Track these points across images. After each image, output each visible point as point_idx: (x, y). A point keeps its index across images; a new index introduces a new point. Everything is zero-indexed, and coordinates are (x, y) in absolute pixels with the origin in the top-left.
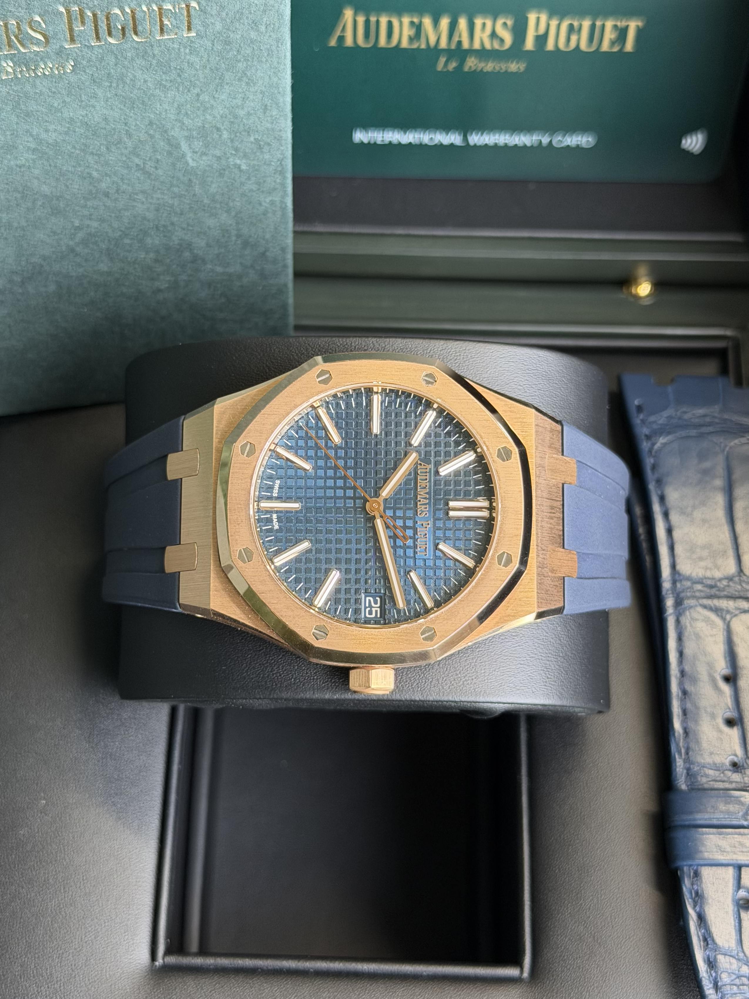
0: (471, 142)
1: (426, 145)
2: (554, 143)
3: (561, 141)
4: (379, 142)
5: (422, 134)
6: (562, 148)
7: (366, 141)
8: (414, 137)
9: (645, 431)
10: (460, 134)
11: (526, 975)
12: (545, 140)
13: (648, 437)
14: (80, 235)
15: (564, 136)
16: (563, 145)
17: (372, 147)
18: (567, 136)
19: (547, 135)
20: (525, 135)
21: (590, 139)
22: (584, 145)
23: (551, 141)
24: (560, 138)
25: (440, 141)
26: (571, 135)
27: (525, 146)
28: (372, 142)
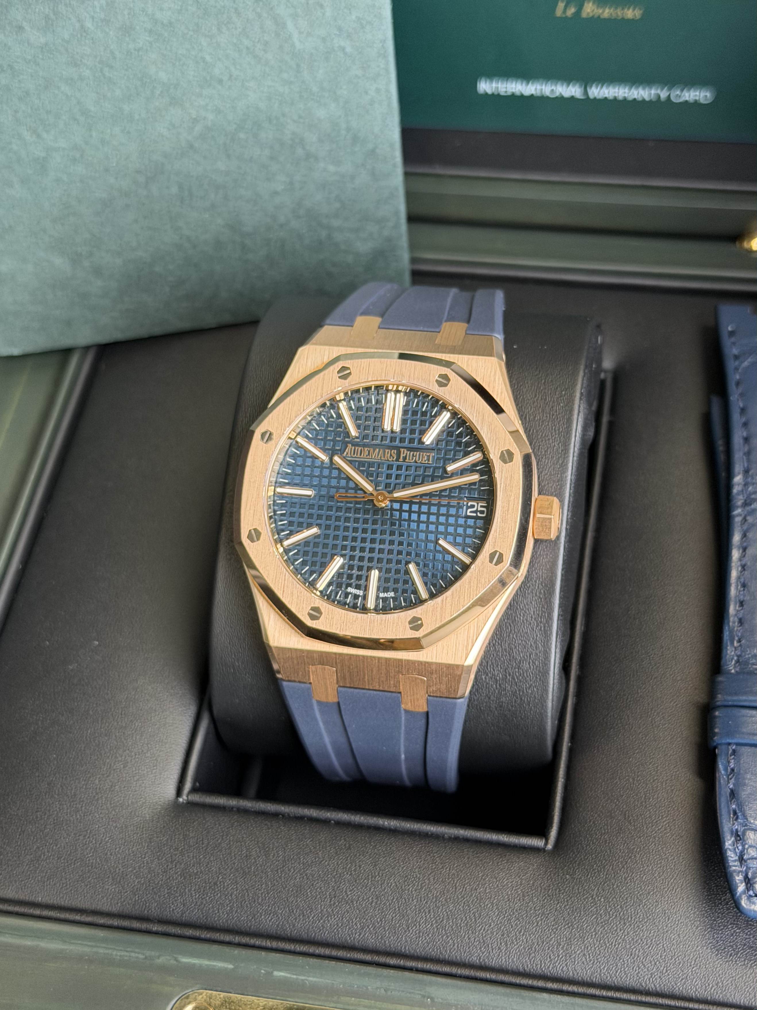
0: (591, 96)
1: (548, 97)
2: (673, 99)
3: (678, 96)
4: (502, 94)
5: (544, 85)
6: (680, 103)
7: (489, 92)
8: (536, 89)
9: (735, 351)
10: (581, 86)
11: (550, 847)
12: (664, 94)
13: (736, 357)
14: (198, 128)
15: (682, 90)
16: (681, 100)
17: (496, 98)
18: (685, 90)
19: (666, 88)
20: (644, 89)
21: (708, 94)
22: (702, 101)
23: (669, 95)
24: (678, 92)
25: (561, 94)
26: (689, 90)
27: (644, 101)
28: (496, 93)
